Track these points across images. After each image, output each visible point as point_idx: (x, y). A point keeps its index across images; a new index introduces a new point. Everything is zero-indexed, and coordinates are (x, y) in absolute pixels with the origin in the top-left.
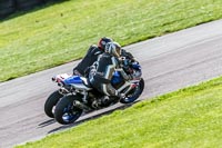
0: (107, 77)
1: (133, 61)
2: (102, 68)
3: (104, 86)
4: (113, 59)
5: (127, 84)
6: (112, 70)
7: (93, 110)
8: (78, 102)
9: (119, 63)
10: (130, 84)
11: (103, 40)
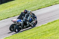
0: (28, 20)
1: (35, 16)
2: (27, 17)
4: (30, 15)
5: (33, 22)
6: (29, 18)
7: (24, 28)
9: (31, 16)
10: (34, 22)
11: (25, 10)
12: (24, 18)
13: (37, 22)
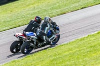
7: (38, 47)
8: (32, 44)
10: (55, 36)
11: (37, 17)
12: (39, 30)
13: (59, 37)
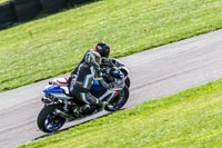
0: (85, 86)
3: (83, 95)
8: (58, 111)
10: (111, 92)
